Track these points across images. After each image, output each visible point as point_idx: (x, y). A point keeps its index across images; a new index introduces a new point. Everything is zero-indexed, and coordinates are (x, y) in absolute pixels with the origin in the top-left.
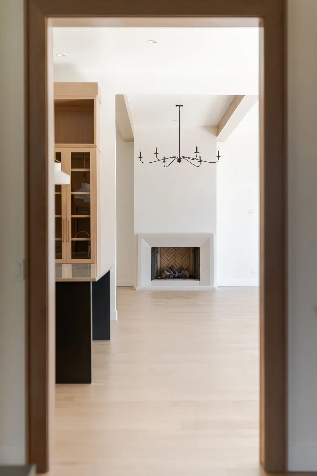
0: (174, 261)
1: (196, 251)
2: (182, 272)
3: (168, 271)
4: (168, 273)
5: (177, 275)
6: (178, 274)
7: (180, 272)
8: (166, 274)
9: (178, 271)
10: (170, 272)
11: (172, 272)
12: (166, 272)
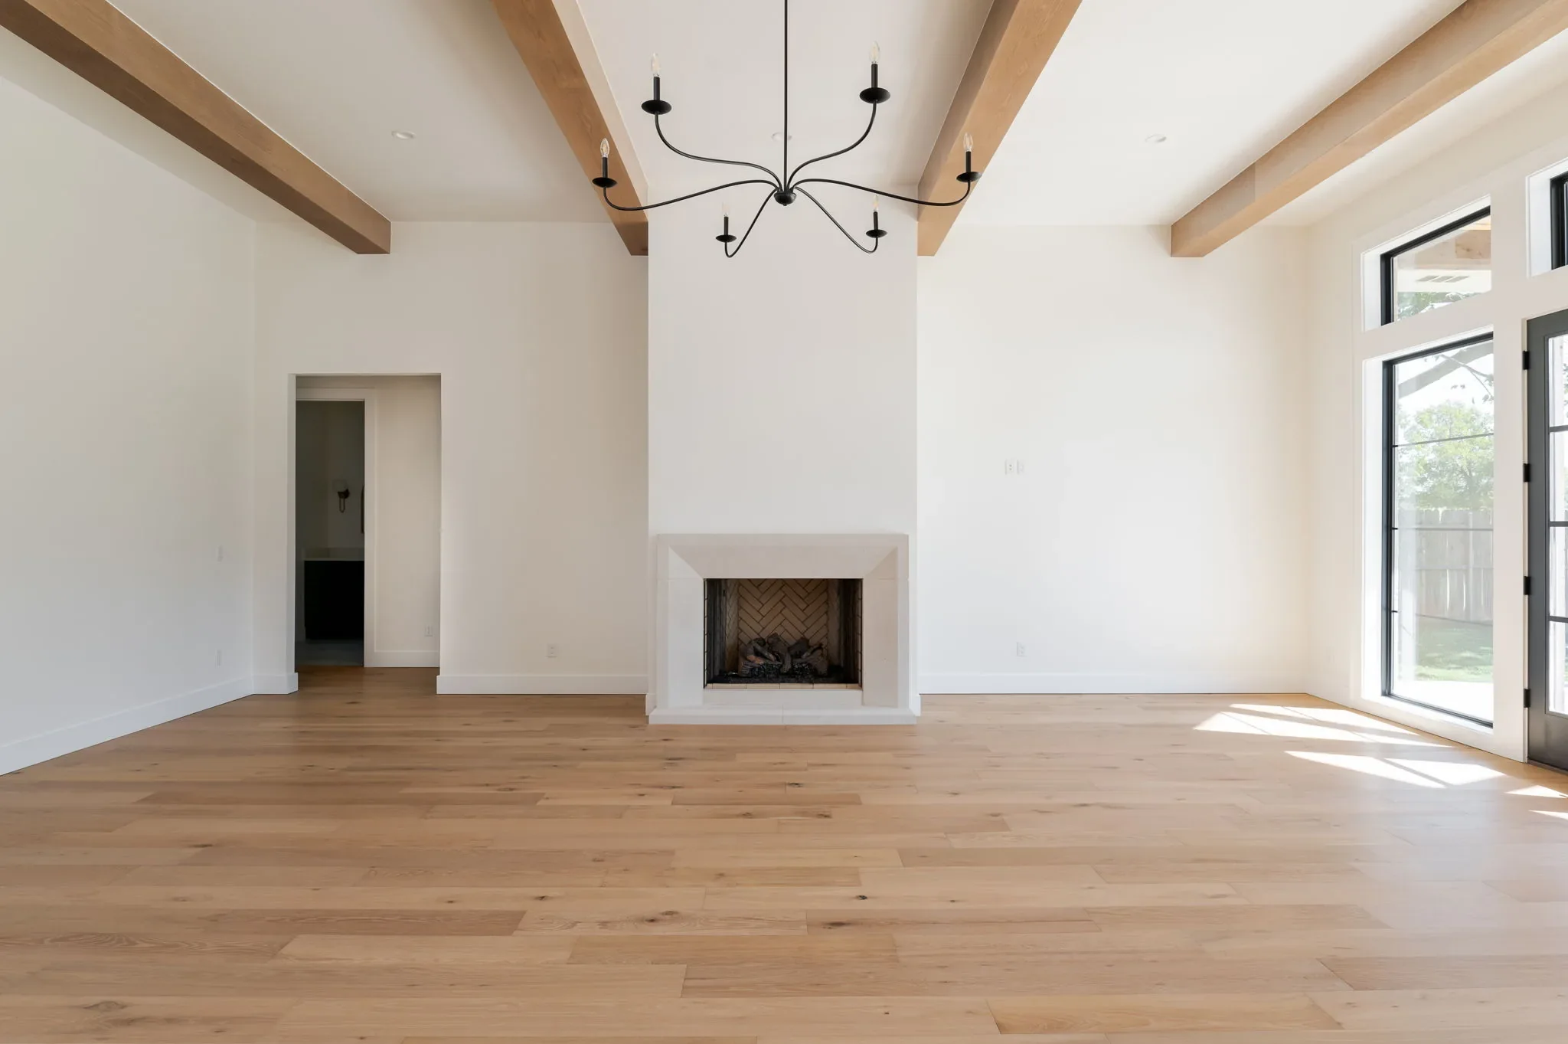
0: (780, 618)
1: (848, 591)
2: (804, 655)
3: (758, 654)
4: (760, 662)
5: (787, 667)
6: (792, 663)
7: (798, 655)
8: (753, 662)
9: (793, 652)
10: (764, 657)
11: (771, 656)
12: (752, 657)
